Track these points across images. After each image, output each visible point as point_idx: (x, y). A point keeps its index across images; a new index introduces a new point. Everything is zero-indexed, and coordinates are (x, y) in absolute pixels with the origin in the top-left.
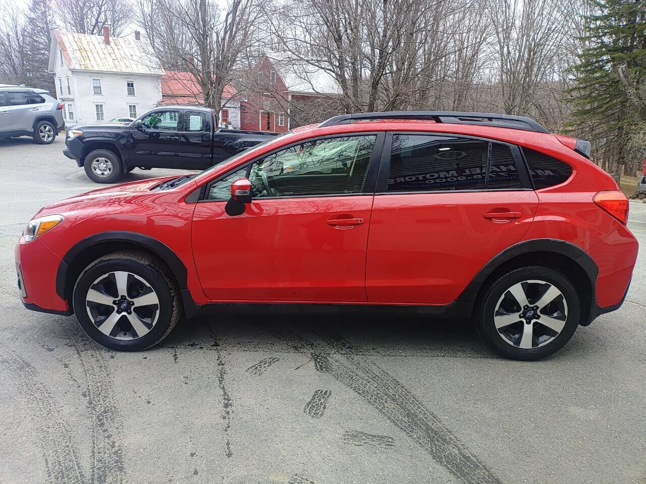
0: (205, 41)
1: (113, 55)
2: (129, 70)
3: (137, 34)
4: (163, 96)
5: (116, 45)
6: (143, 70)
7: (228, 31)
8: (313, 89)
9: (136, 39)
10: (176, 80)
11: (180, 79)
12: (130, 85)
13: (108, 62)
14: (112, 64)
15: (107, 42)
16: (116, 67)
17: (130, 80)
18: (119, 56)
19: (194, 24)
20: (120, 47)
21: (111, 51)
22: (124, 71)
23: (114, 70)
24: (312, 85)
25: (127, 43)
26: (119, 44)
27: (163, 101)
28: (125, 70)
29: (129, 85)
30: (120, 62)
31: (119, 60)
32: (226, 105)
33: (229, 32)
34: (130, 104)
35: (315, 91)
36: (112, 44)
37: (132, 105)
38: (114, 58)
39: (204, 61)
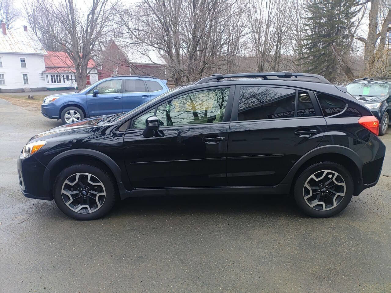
0: (75, 32)
1: (9, 41)
2: (22, 51)
3: (25, 28)
4: (46, 67)
5: (11, 35)
6: (32, 51)
7: (89, 25)
8: (151, 61)
9: (25, 31)
10: (56, 57)
11: (58, 57)
12: (23, 61)
13: (6, 46)
14: (9, 47)
15: (5, 33)
16: (12, 49)
17: (23, 58)
18: (13, 42)
19: (66, 21)
20: (14, 36)
21: (7, 39)
22: (17, 52)
23: (11, 51)
24: (150, 59)
25: (18, 33)
26: (13, 34)
27: (46, 71)
28: (19, 51)
30: (15, 46)
32: (90, 72)
35: (152, 62)
36: (8, 34)
38: (11, 43)
39: (74, 45)
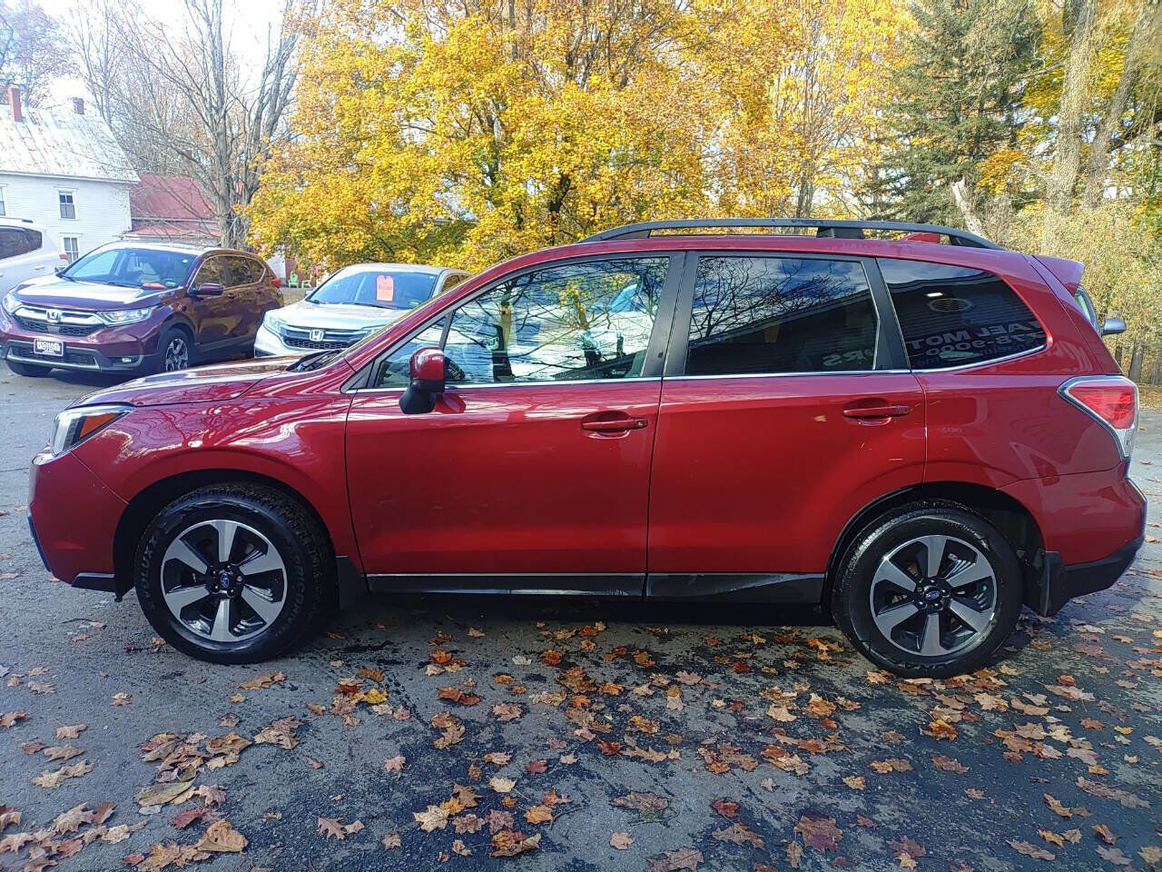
1: (29, 141)
2: (66, 171)
3: (79, 106)
4: (133, 220)
5: (36, 123)
6: (90, 171)
7: (267, 103)
9: (77, 112)
10: (165, 190)
11: (172, 190)
12: (66, 199)
13: (19, 154)
14: (26, 157)
15: (17, 117)
16: (36, 164)
17: (66, 188)
18: (41, 144)
19: (200, 90)
20: (43, 127)
21: (25, 134)
22: (52, 172)
23: (33, 171)
25: (57, 119)
26: (40, 121)
27: (133, 230)
28: (55, 170)
29: (62, 198)
30: (44, 154)
31: (43, 151)
33: (268, 105)
34: (67, 236)
36: (27, 120)
37: (71, 236)
38: (33, 147)
